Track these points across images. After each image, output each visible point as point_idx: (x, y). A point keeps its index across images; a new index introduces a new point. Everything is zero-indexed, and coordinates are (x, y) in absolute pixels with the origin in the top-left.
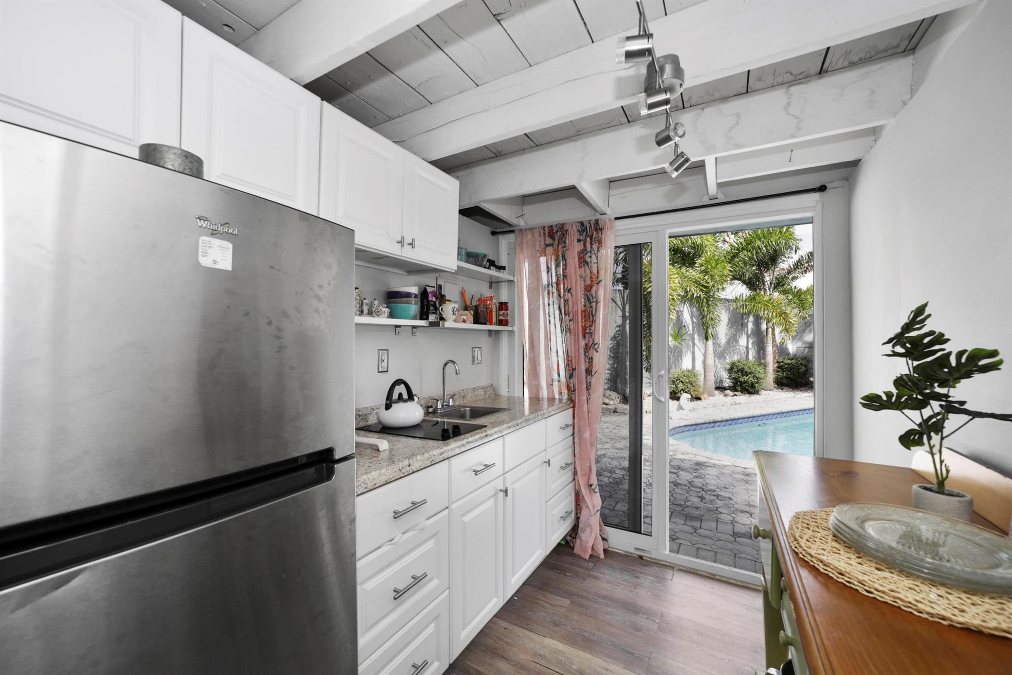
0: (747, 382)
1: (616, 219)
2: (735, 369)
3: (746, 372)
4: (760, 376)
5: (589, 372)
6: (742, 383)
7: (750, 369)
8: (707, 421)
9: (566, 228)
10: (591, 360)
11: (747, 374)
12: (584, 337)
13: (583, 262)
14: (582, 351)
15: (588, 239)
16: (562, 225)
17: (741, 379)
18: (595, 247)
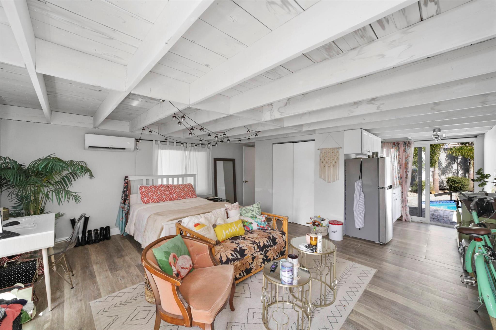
0: (457, 187)
1: (415, 141)
2: (451, 181)
3: (457, 182)
4: (465, 184)
5: (406, 178)
6: (454, 187)
7: (459, 181)
8: (436, 200)
9: (399, 143)
10: (407, 175)
11: (457, 183)
12: (405, 169)
13: (405, 151)
14: (405, 173)
15: (406, 146)
16: (398, 142)
17: (454, 185)
18: (408, 148)
